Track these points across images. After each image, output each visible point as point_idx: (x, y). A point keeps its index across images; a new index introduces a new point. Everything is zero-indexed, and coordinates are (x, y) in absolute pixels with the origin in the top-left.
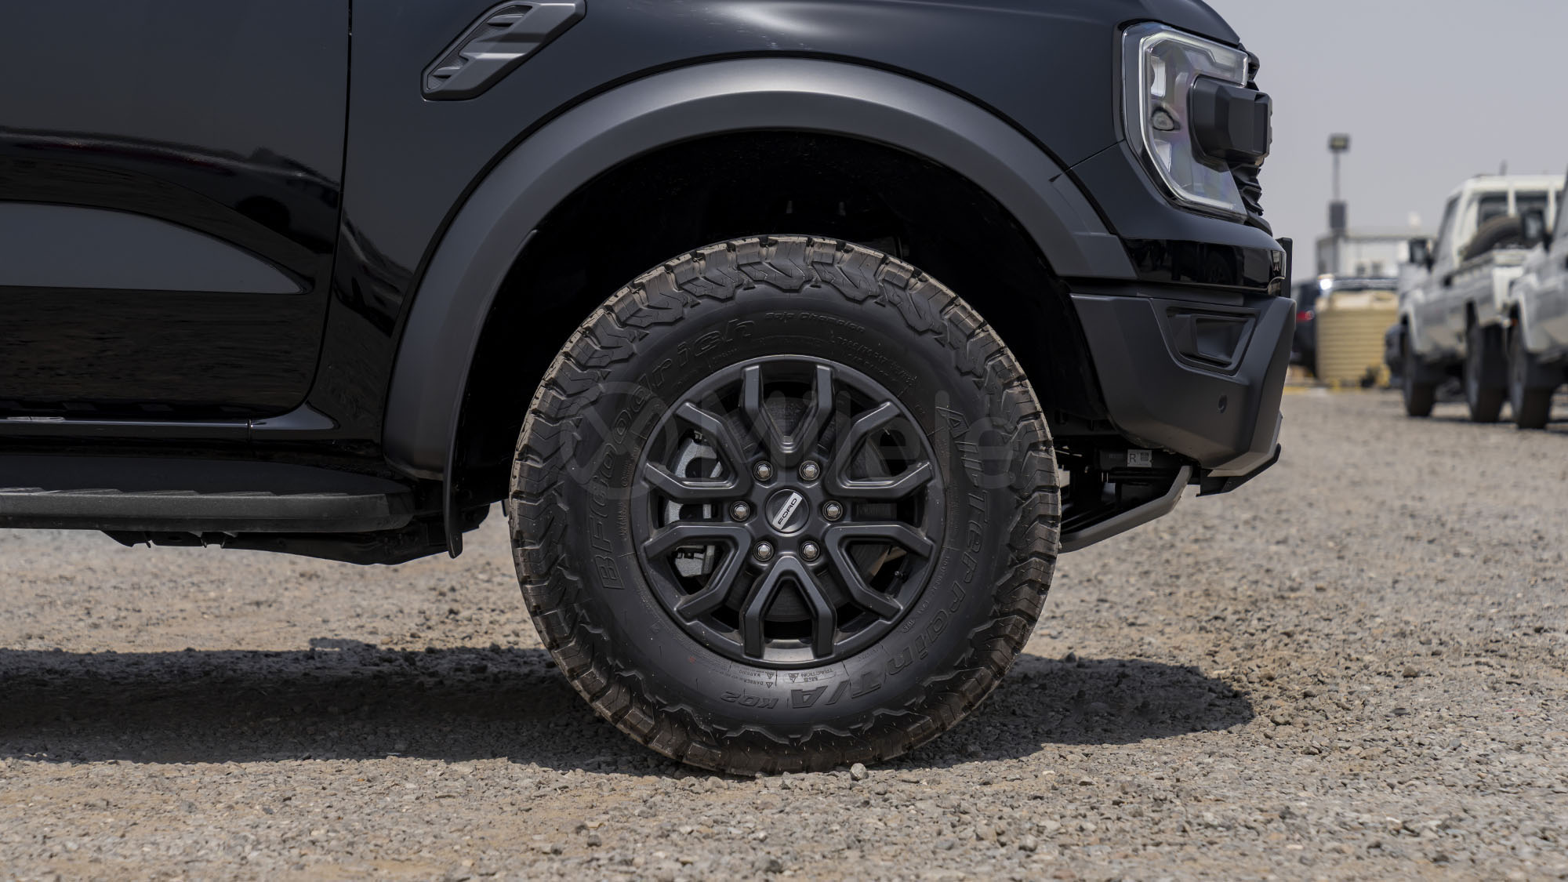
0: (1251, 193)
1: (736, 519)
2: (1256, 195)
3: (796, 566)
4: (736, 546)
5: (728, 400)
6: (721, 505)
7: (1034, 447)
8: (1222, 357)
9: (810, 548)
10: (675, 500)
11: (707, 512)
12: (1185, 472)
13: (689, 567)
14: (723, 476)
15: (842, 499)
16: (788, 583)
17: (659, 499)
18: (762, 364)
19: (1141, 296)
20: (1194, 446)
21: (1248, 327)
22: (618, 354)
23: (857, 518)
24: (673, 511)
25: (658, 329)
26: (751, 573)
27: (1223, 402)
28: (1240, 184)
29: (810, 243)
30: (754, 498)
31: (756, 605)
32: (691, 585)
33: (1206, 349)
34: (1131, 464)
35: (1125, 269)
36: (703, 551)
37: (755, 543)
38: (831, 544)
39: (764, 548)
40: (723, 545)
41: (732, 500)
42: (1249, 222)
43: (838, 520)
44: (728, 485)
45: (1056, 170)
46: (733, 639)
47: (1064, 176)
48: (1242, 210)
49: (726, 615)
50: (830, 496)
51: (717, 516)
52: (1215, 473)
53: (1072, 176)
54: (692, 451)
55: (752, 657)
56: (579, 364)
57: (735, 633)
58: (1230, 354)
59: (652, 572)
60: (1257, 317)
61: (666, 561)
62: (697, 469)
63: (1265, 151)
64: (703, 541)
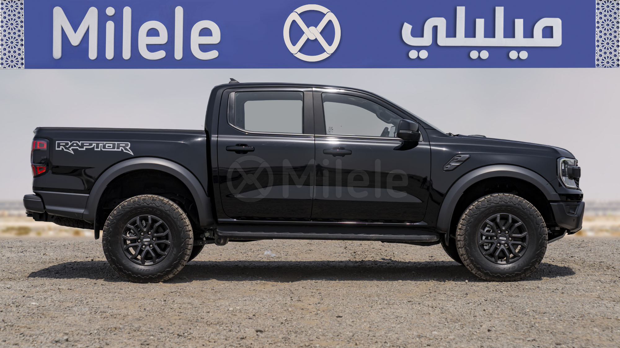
0: (577, 184)
1: (494, 240)
2: (578, 185)
3: (504, 248)
4: (494, 244)
5: (494, 220)
6: (492, 237)
7: (543, 227)
8: (573, 212)
9: (506, 245)
10: (484, 236)
11: (489, 238)
12: (566, 231)
13: (486, 248)
14: (492, 232)
15: (512, 237)
16: (502, 251)
17: (482, 235)
18: (500, 215)
19: (561, 203)
20: (568, 227)
21: (578, 207)
22: (476, 213)
23: (514, 241)
24: (484, 238)
25: (482, 209)
26: (496, 249)
27: (574, 220)
28: (576, 183)
29: (509, 195)
30: (497, 236)
31: (497, 254)
32: (486, 250)
33: (571, 211)
34: (556, 229)
35: (558, 198)
36: (489, 245)
37: (497, 244)
38: (510, 245)
39: (499, 244)
40: (492, 244)
41: (494, 236)
42: (577, 189)
43: (511, 240)
44: (494, 234)
45: (548, 183)
46: (493, 259)
47: (549, 184)
48: (576, 187)
49: (492, 255)
50: (510, 236)
51: (491, 239)
52: (571, 231)
53: (550, 184)
54: (487, 229)
55: (496, 262)
56: (468, 216)
57: (493, 258)
58: (575, 212)
59: (480, 248)
60: (579, 205)
61: (482, 246)
62: (488, 231)
63: (580, 176)
64: (489, 243)
